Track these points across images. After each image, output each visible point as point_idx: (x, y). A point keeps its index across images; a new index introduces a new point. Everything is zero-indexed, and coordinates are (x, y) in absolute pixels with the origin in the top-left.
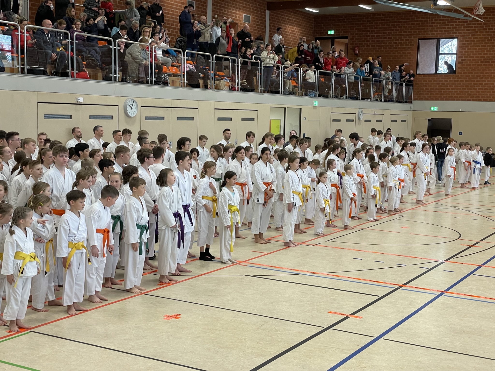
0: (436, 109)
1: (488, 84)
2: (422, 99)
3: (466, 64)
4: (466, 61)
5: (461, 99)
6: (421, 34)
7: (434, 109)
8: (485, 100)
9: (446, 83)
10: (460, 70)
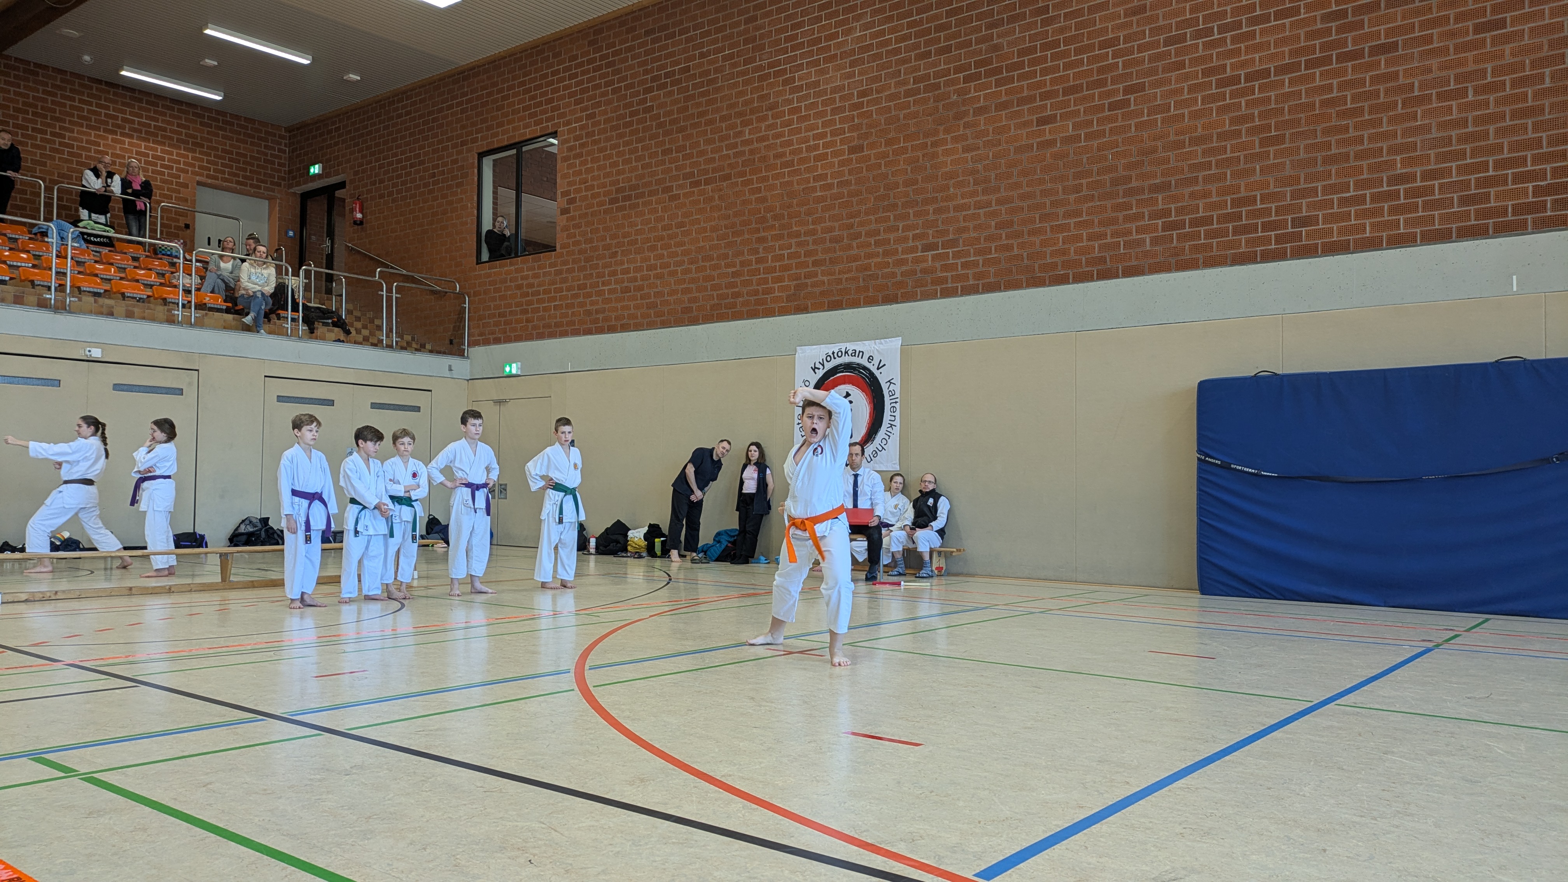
0: (514, 369)
1: (626, 271)
2: (487, 342)
3: (577, 213)
4: (578, 204)
5: (569, 329)
6: (483, 139)
7: (511, 370)
8: (625, 328)
9: (536, 281)
10: (565, 234)
